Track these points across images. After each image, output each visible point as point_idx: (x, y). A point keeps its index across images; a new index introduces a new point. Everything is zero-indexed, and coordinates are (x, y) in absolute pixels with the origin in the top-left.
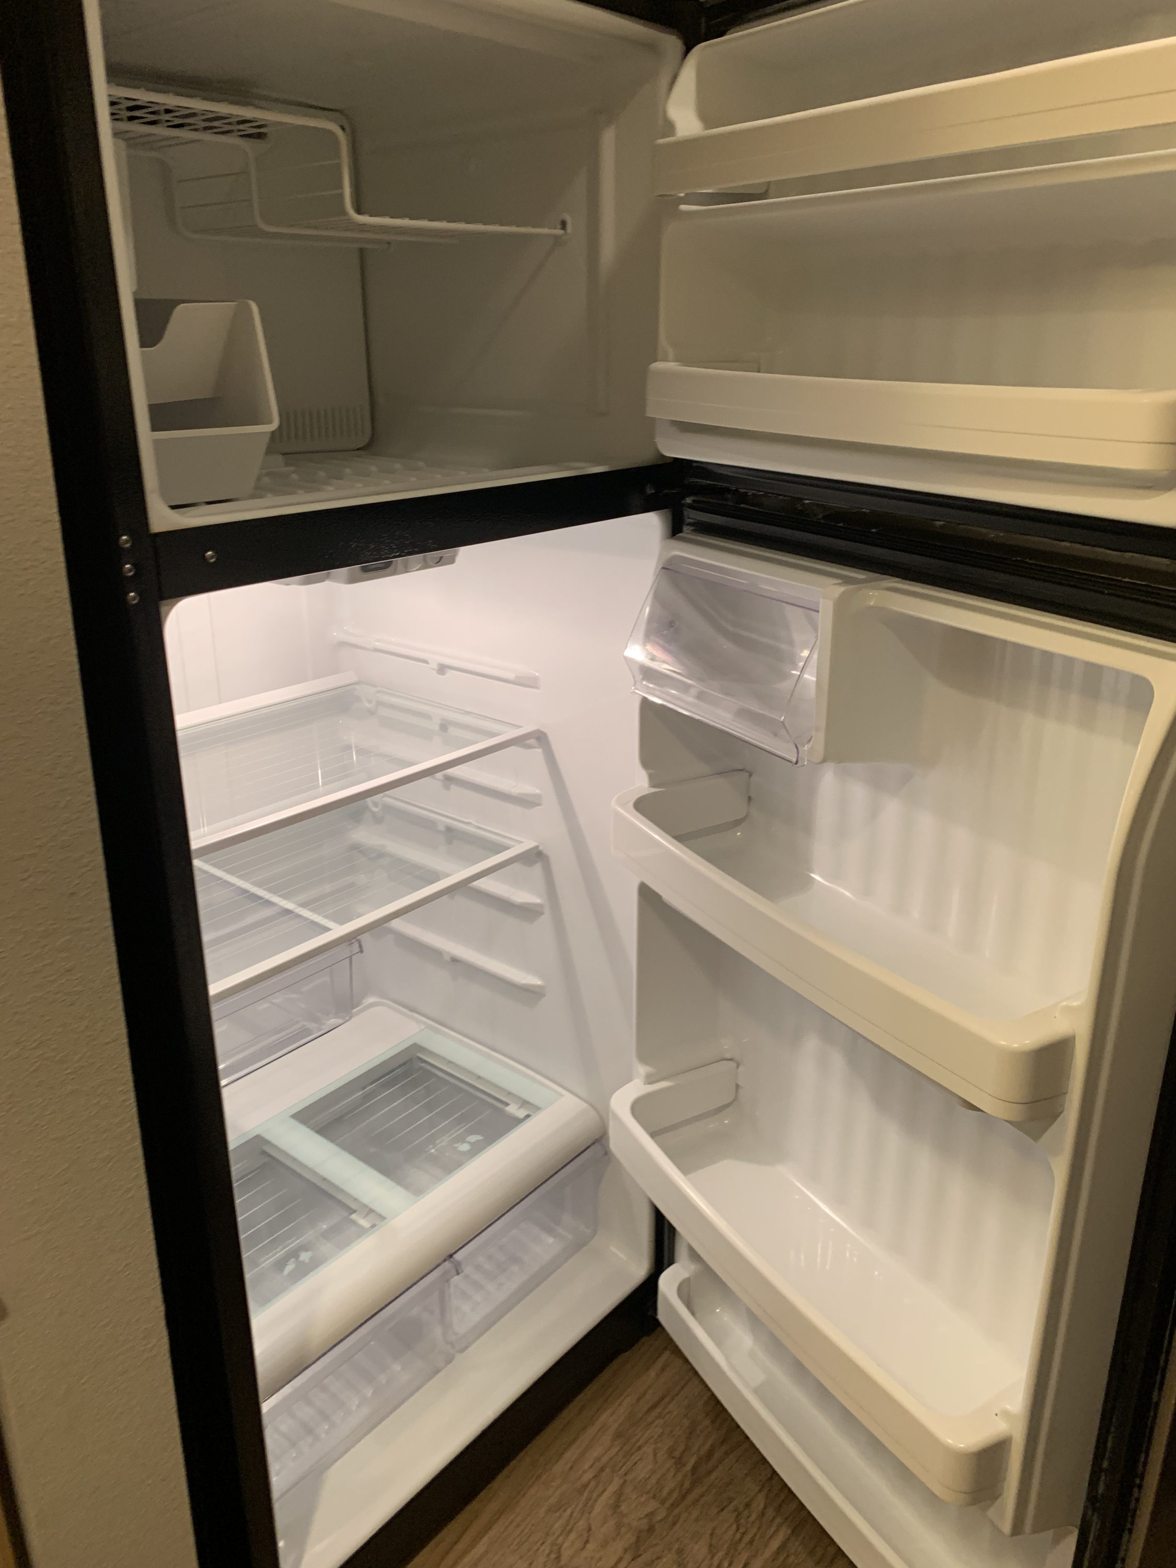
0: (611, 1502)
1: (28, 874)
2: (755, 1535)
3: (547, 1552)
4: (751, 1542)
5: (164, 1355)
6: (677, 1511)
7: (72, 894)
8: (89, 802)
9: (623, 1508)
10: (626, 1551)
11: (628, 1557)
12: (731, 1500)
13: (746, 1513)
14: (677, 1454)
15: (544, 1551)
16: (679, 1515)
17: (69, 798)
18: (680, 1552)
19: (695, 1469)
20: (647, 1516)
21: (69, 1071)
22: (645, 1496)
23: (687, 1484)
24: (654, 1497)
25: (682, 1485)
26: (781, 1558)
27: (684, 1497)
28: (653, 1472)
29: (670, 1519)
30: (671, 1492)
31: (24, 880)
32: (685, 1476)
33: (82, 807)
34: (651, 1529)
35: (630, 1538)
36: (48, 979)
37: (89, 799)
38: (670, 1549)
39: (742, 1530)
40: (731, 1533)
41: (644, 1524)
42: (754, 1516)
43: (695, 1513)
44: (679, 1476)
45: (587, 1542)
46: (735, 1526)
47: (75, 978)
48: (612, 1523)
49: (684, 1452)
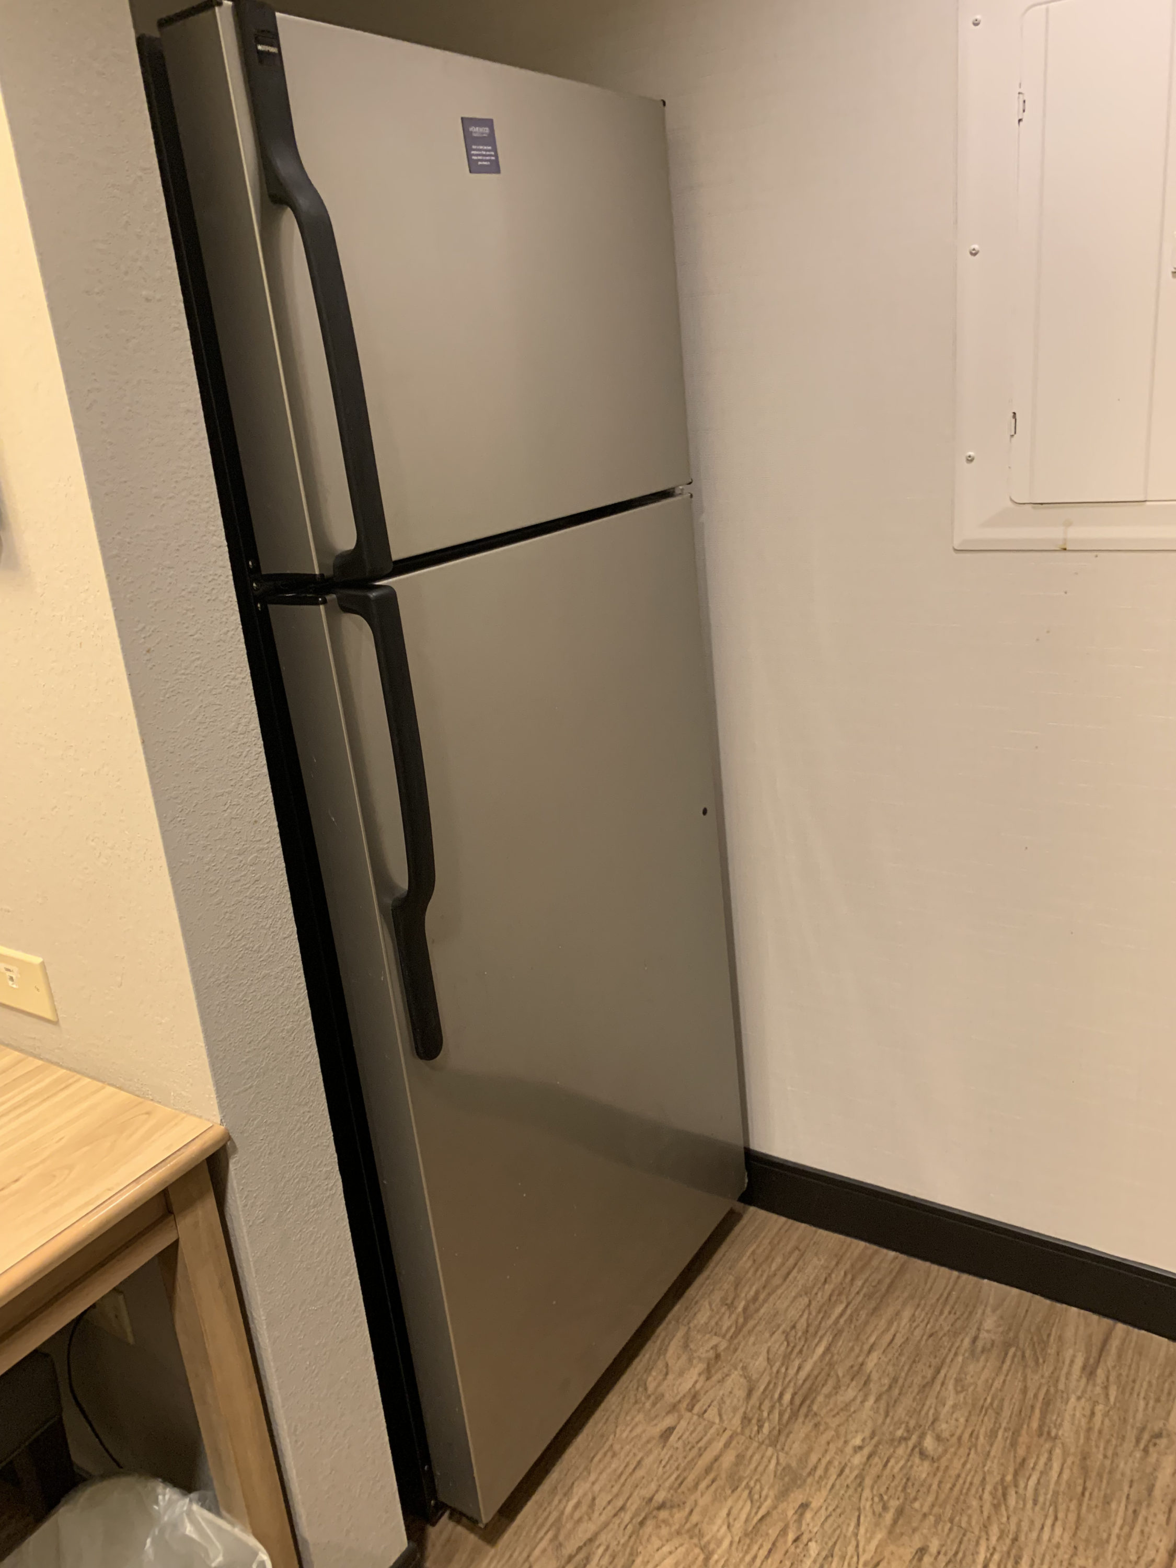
0: (681, 1344)
1: (227, 806)
2: (803, 1346)
3: (635, 1387)
4: (801, 1351)
5: (340, 1195)
6: (736, 1341)
7: (256, 822)
8: (261, 752)
9: (692, 1346)
10: (700, 1375)
11: (703, 1378)
12: (779, 1326)
13: (793, 1332)
14: (729, 1302)
15: (633, 1387)
16: (739, 1344)
17: (248, 750)
18: (744, 1368)
19: (745, 1309)
20: (712, 1348)
21: (262, 959)
22: (708, 1336)
23: (741, 1320)
24: (715, 1334)
25: (737, 1322)
26: (827, 1359)
27: (740, 1330)
28: (711, 1318)
29: (733, 1346)
30: (729, 1328)
31: (225, 811)
32: (738, 1315)
33: (257, 756)
34: (718, 1357)
35: (701, 1366)
36: (245, 887)
37: (260, 750)
38: (736, 1369)
39: (792, 1345)
40: (783, 1348)
41: (711, 1354)
42: (800, 1334)
43: (752, 1339)
44: (734, 1317)
45: (667, 1374)
46: (785, 1343)
47: (261, 886)
48: (684, 1358)
49: (734, 1299)
